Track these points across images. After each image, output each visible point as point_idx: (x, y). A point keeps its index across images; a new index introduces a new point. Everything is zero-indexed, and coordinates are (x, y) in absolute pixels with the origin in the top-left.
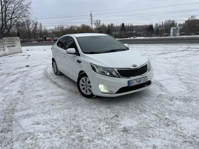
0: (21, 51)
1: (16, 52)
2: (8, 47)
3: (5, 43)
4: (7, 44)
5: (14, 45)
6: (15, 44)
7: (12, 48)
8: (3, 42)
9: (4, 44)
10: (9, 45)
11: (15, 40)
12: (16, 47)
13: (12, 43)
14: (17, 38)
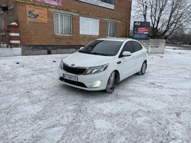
0: (163, 52)
1: (158, 52)
2: (152, 47)
3: (150, 43)
4: (152, 45)
5: (157, 46)
6: (159, 45)
7: (155, 49)
8: (148, 43)
9: (148, 44)
10: (153, 46)
11: (160, 42)
12: (159, 48)
13: (156, 44)
14: (163, 41)
